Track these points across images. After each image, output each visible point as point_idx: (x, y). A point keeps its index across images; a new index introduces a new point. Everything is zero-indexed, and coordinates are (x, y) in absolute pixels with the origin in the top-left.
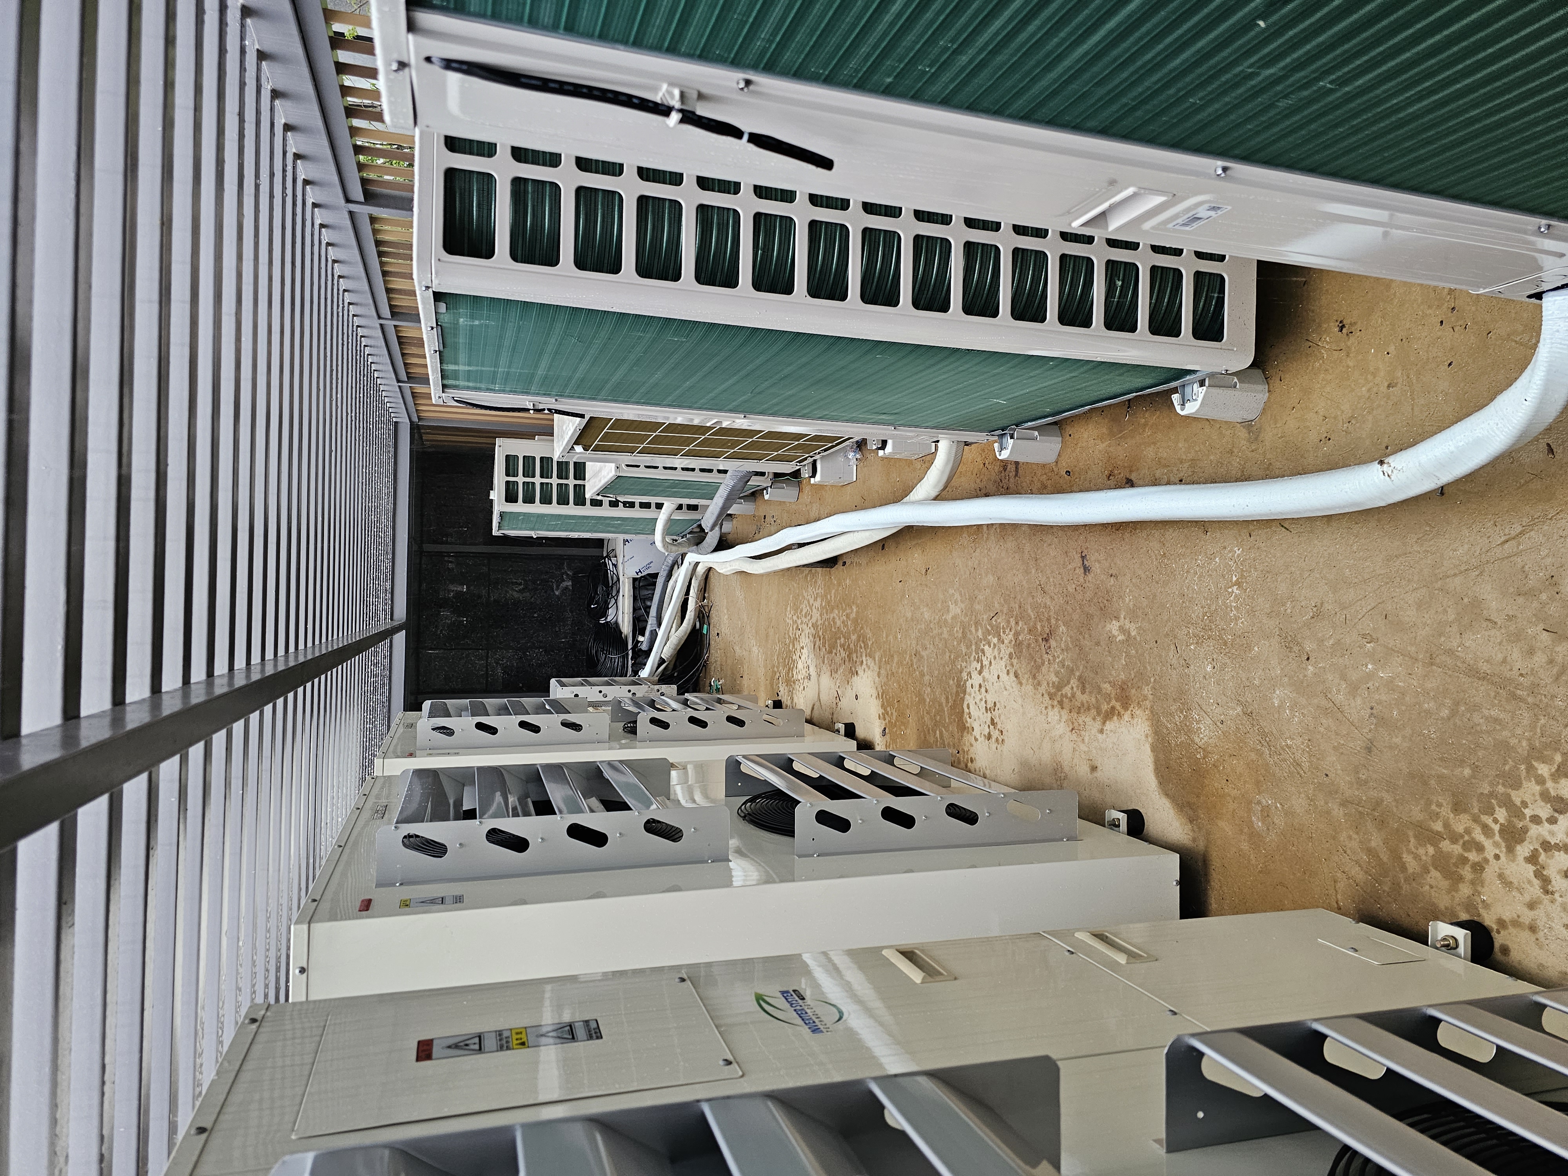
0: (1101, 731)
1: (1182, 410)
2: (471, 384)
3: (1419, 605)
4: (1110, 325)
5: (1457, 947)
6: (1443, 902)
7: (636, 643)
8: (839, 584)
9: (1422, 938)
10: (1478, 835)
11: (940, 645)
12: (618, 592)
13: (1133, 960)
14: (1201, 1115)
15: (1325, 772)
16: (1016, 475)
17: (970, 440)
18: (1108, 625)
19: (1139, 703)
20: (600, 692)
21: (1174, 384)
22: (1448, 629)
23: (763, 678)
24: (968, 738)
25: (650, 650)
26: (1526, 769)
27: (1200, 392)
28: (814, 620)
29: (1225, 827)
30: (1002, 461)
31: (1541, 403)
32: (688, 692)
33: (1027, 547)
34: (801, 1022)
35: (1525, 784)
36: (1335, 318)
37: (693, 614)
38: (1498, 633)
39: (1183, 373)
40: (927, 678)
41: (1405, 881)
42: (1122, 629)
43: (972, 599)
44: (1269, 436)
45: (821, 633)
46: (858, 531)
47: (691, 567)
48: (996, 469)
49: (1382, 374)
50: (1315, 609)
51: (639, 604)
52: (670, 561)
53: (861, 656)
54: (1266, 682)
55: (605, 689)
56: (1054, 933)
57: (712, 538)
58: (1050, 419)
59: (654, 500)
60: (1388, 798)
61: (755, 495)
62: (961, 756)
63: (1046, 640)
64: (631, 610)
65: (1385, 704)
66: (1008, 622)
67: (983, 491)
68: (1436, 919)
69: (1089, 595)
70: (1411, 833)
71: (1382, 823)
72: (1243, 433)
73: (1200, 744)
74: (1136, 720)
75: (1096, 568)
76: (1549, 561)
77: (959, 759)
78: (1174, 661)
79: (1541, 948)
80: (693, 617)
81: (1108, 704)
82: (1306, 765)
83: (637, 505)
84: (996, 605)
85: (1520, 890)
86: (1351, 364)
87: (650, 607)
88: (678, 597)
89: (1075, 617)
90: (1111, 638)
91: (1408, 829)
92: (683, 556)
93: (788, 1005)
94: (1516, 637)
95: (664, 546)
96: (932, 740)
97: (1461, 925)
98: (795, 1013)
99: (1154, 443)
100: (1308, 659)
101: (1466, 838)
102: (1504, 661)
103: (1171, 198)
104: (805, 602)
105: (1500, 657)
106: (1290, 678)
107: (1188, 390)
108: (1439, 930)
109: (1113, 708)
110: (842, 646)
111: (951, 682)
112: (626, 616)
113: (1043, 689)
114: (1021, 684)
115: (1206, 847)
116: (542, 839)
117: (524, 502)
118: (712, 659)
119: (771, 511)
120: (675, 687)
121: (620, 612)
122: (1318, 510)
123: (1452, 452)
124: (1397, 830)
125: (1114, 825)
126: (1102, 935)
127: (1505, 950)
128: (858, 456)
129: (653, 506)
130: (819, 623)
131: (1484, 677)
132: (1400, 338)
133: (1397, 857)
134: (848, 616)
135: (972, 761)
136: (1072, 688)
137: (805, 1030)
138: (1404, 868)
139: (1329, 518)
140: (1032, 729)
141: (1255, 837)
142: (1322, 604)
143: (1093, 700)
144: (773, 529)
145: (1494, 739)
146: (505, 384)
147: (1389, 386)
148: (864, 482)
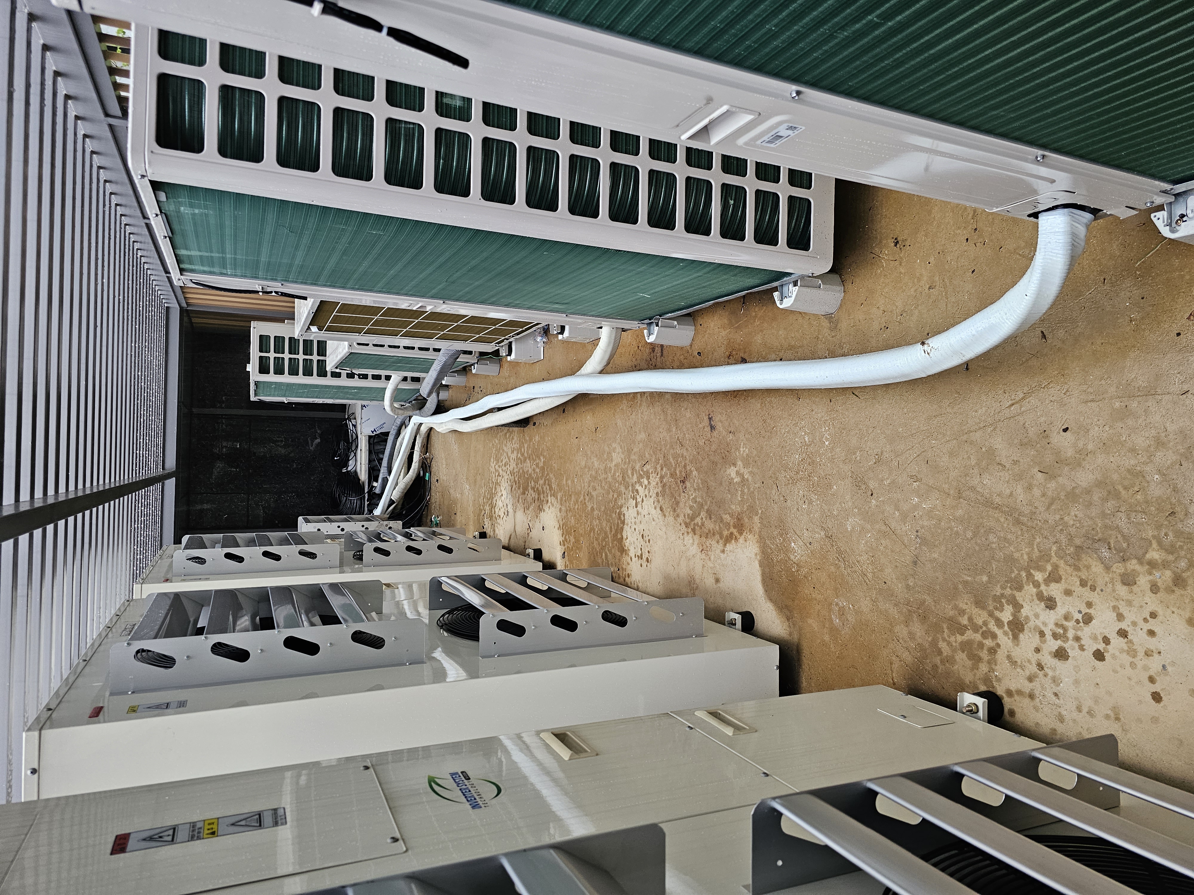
0: (723, 551)
1: (781, 304)
2: (206, 269)
3: (952, 454)
4: (725, 234)
5: (978, 711)
6: (968, 678)
7: (371, 487)
8: (531, 440)
9: (952, 705)
10: (992, 626)
11: (606, 487)
12: (357, 447)
13: (738, 732)
14: (780, 863)
15: (884, 580)
16: (662, 355)
17: (626, 327)
18: (728, 470)
19: (750, 530)
20: (339, 527)
21: (775, 284)
22: (971, 471)
23: (472, 514)
24: (625, 559)
25: (382, 493)
26: (1026, 576)
27: (794, 291)
28: (511, 468)
29: (813, 623)
30: (651, 344)
31: (1037, 297)
32: (413, 526)
33: (669, 412)
34: (465, 800)
35: (1026, 587)
36: (892, 236)
37: (417, 464)
38: (1007, 474)
39: (780, 275)
40: (596, 512)
41: (941, 662)
42: (738, 473)
43: (630, 451)
44: (844, 325)
45: (516, 479)
46: (542, 398)
47: (416, 427)
48: (647, 350)
49: (925, 278)
50: (877, 457)
51: (374, 456)
52: (398, 422)
53: (547, 496)
54: (842, 512)
55: (343, 525)
56: (678, 713)
57: (432, 403)
58: (685, 312)
59: (383, 373)
60: (929, 600)
61: (465, 370)
62: (620, 572)
63: (683, 482)
64: (367, 462)
65: (926, 528)
66: (656, 468)
67: (638, 368)
68: (963, 690)
69: (714, 447)
70: (945, 626)
71: (924, 618)
72: (826, 323)
73: (795, 560)
74: (748, 542)
75: (719, 426)
76: (1043, 419)
77: (619, 575)
78: (776, 497)
79: (1037, 711)
80: (417, 467)
81: (728, 530)
82: (870, 576)
83: (370, 377)
84: (647, 455)
85: (1022, 668)
86: (903, 271)
87: (382, 459)
88: (404, 452)
89: (704, 464)
90: (731, 482)
91: (943, 622)
92: (410, 417)
93: (455, 785)
94: (1019, 477)
95: (392, 410)
96: (600, 561)
97: (980, 694)
98: (460, 792)
99: (762, 331)
100: (872, 495)
101: (984, 628)
102: (1011, 494)
103: (757, 116)
104: (505, 454)
105: (1008, 491)
106: (859, 509)
107: (785, 289)
108: (965, 700)
109: (732, 534)
110: (533, 488)
111: (614, 515)
112: (363, 466)
113: (681, 519)
114: (665, 516)
115: (799, 639)
116: (261, 650)
117: (275, 373)
118: (433, 500)
119: (479, 383)
120: (400, 523)
121: (359, 463)
122: (878, 380)
123: (974, 335)
124: (936, 624)
125: (732, 624)
126: (716, 712)
127: (1012, 713)
128: (544, 340)
129: (383, 378)
130: (516, 470)
131: (997, 508)
132: (937, 251)
133: (934, 643)
134: (537, 465)
135: (629, 577)
136: (702, 518)
137: (467, 806)
138: (940, 652)
139: (887, 386)
140: (672, 551)
141: (834, 631)
142: (882, 452)
143: (717, 527)
144: (480, 396)
145: (1004, 554)
146: (235, 269)
147: (929, 288)
148: (549, 360)
